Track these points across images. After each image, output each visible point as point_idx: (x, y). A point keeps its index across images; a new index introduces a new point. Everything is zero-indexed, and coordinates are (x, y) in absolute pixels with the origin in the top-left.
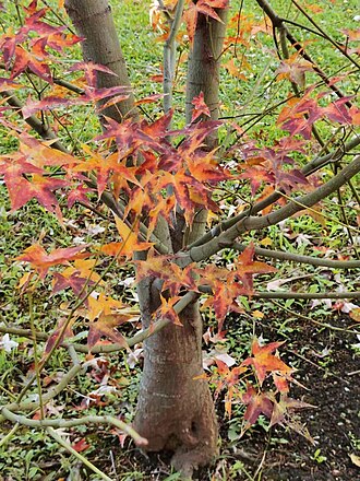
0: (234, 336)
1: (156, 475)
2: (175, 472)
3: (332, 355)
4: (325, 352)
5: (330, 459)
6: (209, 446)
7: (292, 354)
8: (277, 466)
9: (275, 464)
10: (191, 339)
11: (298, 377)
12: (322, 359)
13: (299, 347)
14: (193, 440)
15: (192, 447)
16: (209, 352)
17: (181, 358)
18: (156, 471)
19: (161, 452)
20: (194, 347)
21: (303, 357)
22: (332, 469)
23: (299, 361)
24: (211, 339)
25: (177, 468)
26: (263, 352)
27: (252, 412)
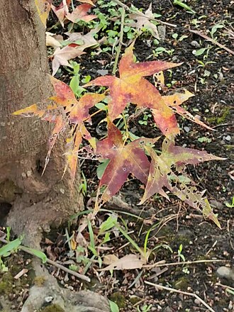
0: (105, 11)
2: (14, 237)
6: (66, 196)
7: (196, 37)
8: (174, 221)
9: (170, 217)
11: (207, 74)
13: (208, 23)
14: (39, 186)
15: (39, 198)
16: (66, 37)
17: (12, 63)
20: (31, 44)
21: (214, 41)
23: (209, 47)
24: (70, 18)
25: (16, 232)
26: (136, 73)
27: (115, 173)
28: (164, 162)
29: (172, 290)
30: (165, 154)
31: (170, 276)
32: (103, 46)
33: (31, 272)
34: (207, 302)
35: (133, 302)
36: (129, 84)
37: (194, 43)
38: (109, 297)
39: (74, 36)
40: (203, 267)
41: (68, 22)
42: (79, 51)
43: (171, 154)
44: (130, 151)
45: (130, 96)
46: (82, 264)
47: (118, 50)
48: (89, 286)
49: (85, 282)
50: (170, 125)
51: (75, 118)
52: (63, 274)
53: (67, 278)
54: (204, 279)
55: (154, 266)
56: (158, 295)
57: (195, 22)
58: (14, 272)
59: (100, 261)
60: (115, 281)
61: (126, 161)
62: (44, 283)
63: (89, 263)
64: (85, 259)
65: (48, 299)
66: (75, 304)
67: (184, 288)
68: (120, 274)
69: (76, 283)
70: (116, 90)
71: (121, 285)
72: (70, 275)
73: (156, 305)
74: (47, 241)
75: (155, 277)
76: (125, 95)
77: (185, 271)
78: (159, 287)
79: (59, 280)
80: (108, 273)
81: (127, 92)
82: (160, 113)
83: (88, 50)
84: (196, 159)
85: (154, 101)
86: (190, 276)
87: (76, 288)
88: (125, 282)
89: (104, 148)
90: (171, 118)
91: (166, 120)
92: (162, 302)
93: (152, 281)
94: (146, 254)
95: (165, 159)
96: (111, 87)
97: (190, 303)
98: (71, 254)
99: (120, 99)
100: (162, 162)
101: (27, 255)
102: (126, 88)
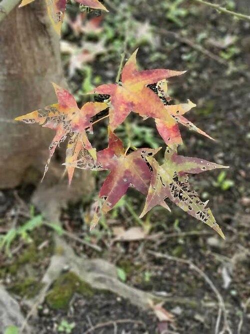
1: (13, 217)
3: (238, 44)
4: (228, 40)
5: (238, 183)
7: (184, 45)
10: (42, 41)
12: (224, 50)
13: (194, 34)
18: (13, 212)
19: (18, 188)
21: (200, 47)
22: (240, 196)
25: (39, 208)
26: (138, 81)
27: (115, 184)
28: (166, 172)
29: (170, 258)
30: (167, 164)
31: (168, 245)
32: (110, 52)
33: (52, 244)
34: (200, 268)
35: (137, 268)
36: (132, 93)
37: (184, 49)
38: (118, 265)
39: (87, 45)
40: (195, 238)
41: (81, 34)
42: (91, 57)
43: (174, 164)
44: (132, 161)
45: (132, 104)
46: (94, 236)
47: (123, 56)
48: (100, 255)
49: (97, 252)
50: (173, 135)
51: (76, 127)
52: (78, 244)
53: (81, 248)
54: (197, 248)
55: (155, 236)
56: (158, 262)
57: (184, 32)
58: (37, 243)
59: (109, 233)
60: (122, 250)
61: (127, 172)
62: (62, 253)
63: (100, 234)
64: (97, 232)
65: (66, 267)
66: (89, 271)
67: (179, 256)
68: (126, 244)
69: (89, 253)
70: (118, 99)
71: (127, 253)
72: (84, 246)
73: (156, 271)
74: (66, 216)
75: (155, 246)
76: (127, 104)
77: (181, 241)
78: (159, 255)
79: (75, 250)
80: (115, 243)
81: (129, 100)
82: (163, 123)
83: (99, 56)
84: (199, 169)
85: (156, 111)
86: (185, 245)
87: (90, 256)
88: (131, 250)
89: (105, 158)
90: (174, 127)
91: (168, 130)
92: (162, 268)
93: (153, 249)
94: (148, 227)
95: (168, 169)
96: (113, 95)
97: (185, 269)
98: (85, 227)
99: (122, 108)
100: (164, 172)
101: (48, 229)
102: (128, 96)
